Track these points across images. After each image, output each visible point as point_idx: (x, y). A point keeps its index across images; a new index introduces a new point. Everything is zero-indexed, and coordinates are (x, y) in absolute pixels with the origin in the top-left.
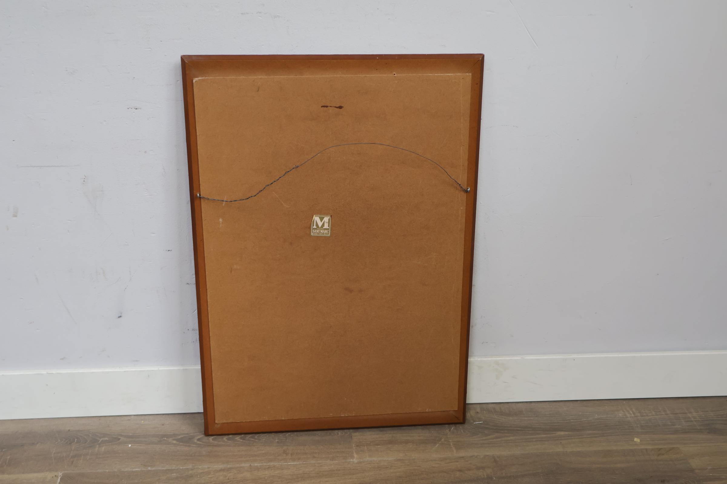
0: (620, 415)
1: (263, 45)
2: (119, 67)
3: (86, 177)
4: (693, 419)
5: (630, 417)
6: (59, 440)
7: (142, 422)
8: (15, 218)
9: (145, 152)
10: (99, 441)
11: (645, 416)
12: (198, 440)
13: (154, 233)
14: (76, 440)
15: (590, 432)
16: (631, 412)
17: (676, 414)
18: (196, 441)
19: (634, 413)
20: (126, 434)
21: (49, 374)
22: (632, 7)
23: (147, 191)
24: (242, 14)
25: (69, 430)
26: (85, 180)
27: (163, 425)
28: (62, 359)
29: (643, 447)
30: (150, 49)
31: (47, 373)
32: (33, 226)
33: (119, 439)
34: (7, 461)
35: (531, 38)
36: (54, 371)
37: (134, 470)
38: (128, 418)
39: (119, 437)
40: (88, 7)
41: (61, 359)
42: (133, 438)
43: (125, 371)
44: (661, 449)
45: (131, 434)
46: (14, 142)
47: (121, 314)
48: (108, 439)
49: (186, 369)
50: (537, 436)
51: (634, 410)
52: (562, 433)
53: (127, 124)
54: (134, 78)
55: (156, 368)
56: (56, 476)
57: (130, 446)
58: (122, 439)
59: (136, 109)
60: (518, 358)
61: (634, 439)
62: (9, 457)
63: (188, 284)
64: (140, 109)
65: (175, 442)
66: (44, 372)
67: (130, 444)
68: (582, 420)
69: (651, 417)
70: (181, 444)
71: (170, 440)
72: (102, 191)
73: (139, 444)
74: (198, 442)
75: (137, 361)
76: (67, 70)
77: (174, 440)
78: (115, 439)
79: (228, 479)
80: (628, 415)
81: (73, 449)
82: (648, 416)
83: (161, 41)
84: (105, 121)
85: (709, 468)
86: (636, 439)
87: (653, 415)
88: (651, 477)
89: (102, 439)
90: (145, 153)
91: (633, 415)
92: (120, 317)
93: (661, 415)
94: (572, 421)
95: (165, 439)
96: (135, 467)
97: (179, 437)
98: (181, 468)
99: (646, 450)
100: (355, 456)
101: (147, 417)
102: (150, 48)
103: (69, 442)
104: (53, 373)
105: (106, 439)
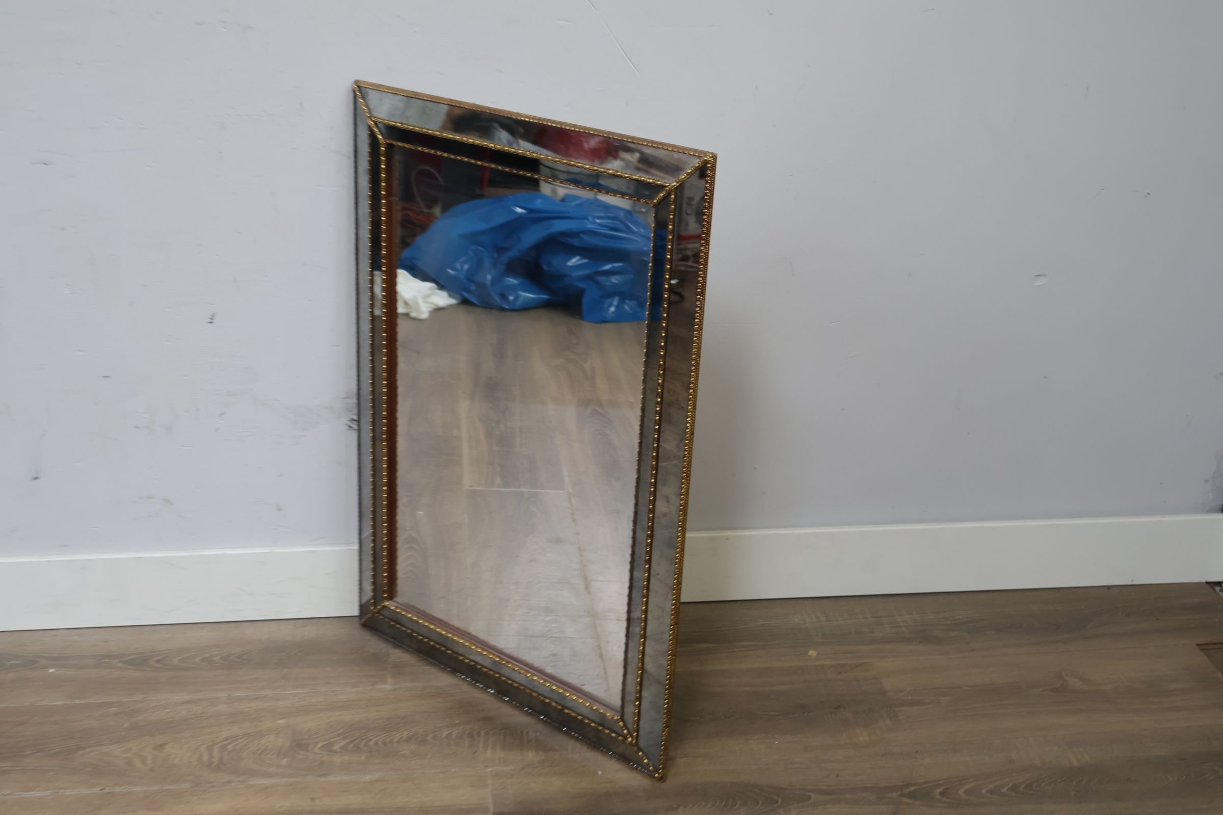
0: (796, 620)
2: (17, 102)
4: (902, 624)
5: (811, 622)
7: (74, 637)
10: (7, 665)
11: (831, 621)
12: (158, 661)
13: (82, 351)
15: (746, 643)
16: (813, 616)
17: (880, 617)
18: (153, 663)
19: (817, 617)
20: (48, 655)
22: (771, 14)
23: (68, 287)
24: (197, 25)
27: (106, 642)
29: (819, 663)
30: (62, 77)
33: (37, 662)
35: (628, 60)
37: (54, 704)
38: (55, 633)
39: (37, 660)
42: (59, 660)
43: (47, 561)
44: (845, 665)
45: (56, 655)
47: (38, 474)
48: (20, 663)
49: (140, 557)
51: (818, 612)
52: (704, 645)
53: (32, 187)
54: (40, 119)
55: (93, 557)
57: (52, 670)
58: (42, 661)
59: (46, 164)
61: (808, 651)
63: (137, 427)
64: (51, 165)
65: (121, 665)
67: (52, 668)
68: (738, 627)
69: (842, 622)
70: (130, 667)
71: (115, 662)
73: (66, 669)
74: (156, 665)
75: (66, 546)
77: (120, 662)
78: (31, 662)
79: (194, 714)
80: (808, 620)
82: (836, 621)
85: (909, 689)
86: (811, 653)
87: (844, 620)
88: (822, 702)
89: (10, 662)
90: (63, 230)
91: (814, 620)
92: (37, 478)
93: (857, 619)
94: (722, 629)
95: (108, 660)
96: (58, 701)
97: (129, 658)
98: (126, 700)
99: (823, 666)
100: (390, 680)
105: (18, 662)
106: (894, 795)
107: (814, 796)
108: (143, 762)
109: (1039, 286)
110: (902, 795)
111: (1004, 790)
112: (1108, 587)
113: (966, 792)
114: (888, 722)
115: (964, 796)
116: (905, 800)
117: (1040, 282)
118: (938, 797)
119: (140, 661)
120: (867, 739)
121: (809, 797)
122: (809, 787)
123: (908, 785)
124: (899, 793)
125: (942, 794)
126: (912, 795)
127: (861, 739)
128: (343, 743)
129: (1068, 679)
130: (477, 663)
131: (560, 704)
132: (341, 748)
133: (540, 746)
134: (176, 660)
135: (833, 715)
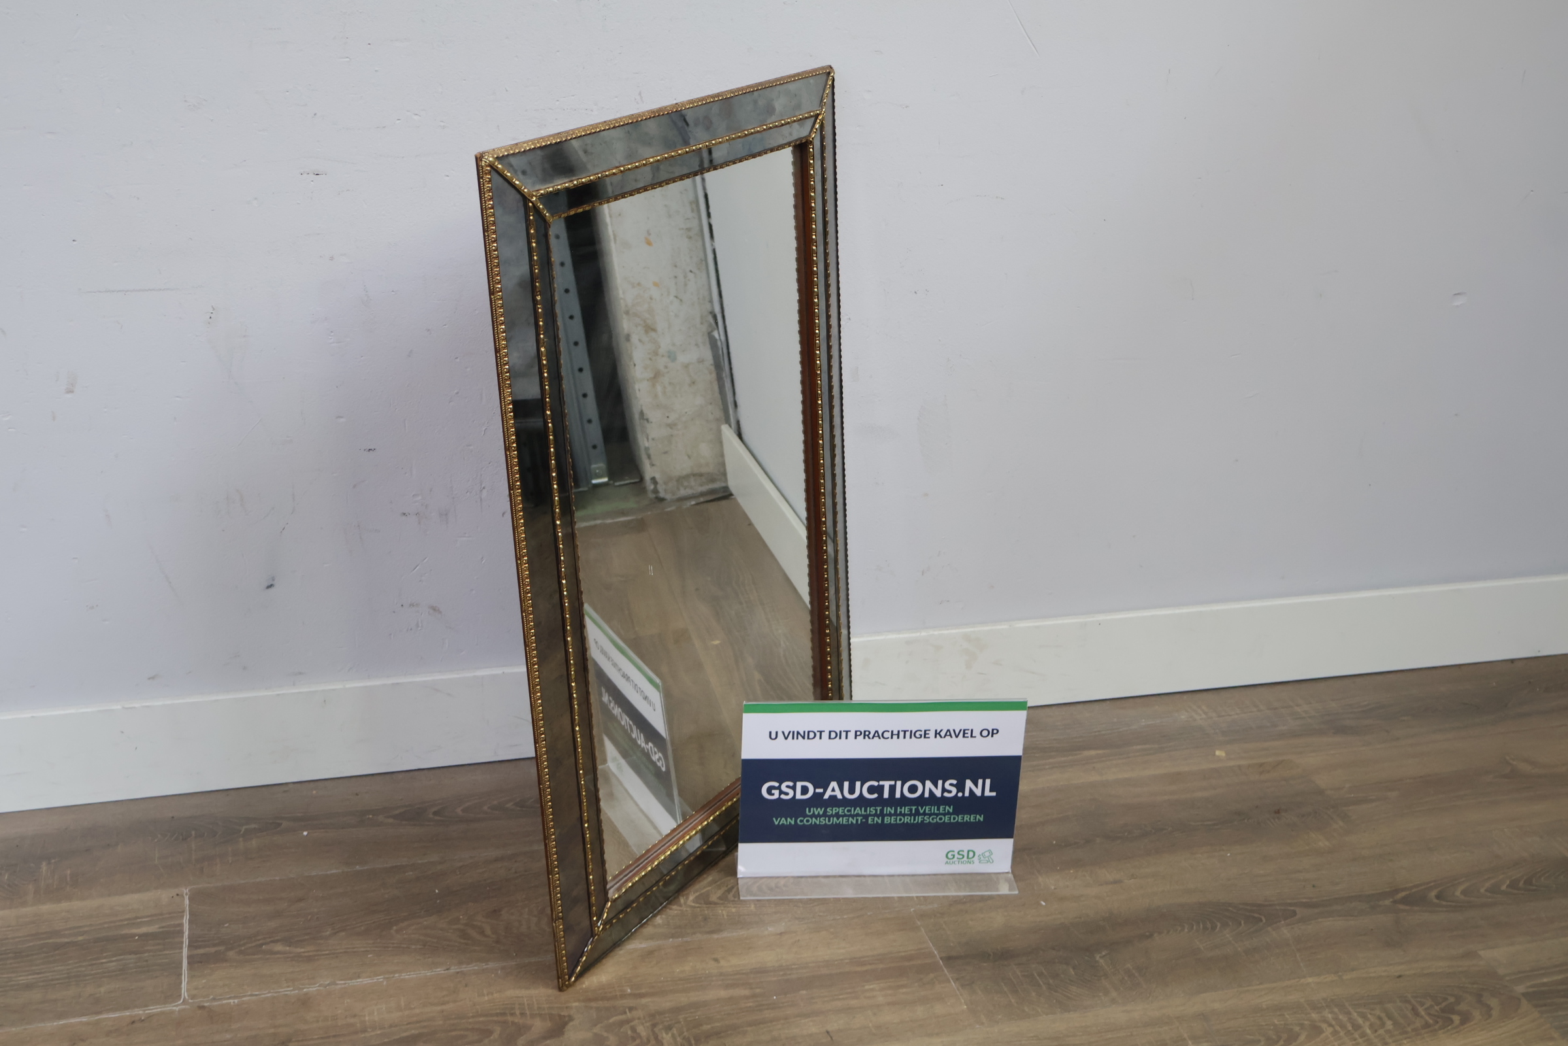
0: (1183, 717)
1: (558, 51)
2: (287, 93)
3: (214, 309)
4: (1304, 715)
5: (1201, 719)
6: (159, 836)
7: (314, 792)
8: (69, 396)
9: (332, 258)
10: (241, 831)
11: (1223, 716)
12: (435, 813)
13: (342, 417)
14: (193, 833)
15: (1139, 747)
16: (1200, 711)
17: (1276, 709)
18: (431, 816)
19: (1205, 713)
20: (290, 815)
21: (127, 708)
23: (332, 334)
25: (173, 817)
26: (212, 316)
28: (152, 678)
29: (1232, 763)
30: (348, 59)
31: (124, 708)
32: (105, 410)
33: (280, 825)
34: (68, 879)
36: (137, 704)
37: (328, 873)
38: (284, 788)
39: (278, 821)
41: (149, 679)
42: (307, 820)
43: (278, 695)
44: (1264, 763)
45: (300, 815)
46: (75, 243)
47: (273, 580)
48: (257, 826)
49: (398, 684)
50: (1051, 760)
51: (1204, 708)
52: (1093, 753)
53: (298, 203)
54: (315, 114)
55: (338, 686)
56: (178, 895)
57: (305, 833)
58: (285, 824)
59: (317, 175)
60: (1004, 626)
61: (1215, 752)
62: (69, 872)
63: (404, 514)
64: (324, 175)
65: (391, 820)
66: (117, 707)
67: (303, 830)
68: (1121, 730)
69: (1236, 717)
70: (404, 822)
71: (381, 818)
72: (244, 336)
73: (322, 830)
74: (437, 818)
75: (299, 673)
76: (186, 101)
77: (387, 817)
78: (271, 825)
79: (516, 872)
80: (1196, 717)
81: (193, 848)
82: (1230, 715)
83: (369, 44)
84: (256, 199)
86: (1218, 753)
87: (1237, 714)
88: (1257, 807)
89: (244, 827)
90: (332, 260)
91: (1204, 716)
92: (271, 586)
93: (1250, 713)
94: (1103, 732)
95: (371, 816)
96: (330, 868)
97: (397, 812)
98: (420, 862)
99: (1239, 767)
102: (347, 57)
103: (181, 837)
104: (134, 708)
105: (253, 826)
106: (1387, 902)
107: (1299, 911)
108: (482, 933)
109: (1457, 306)
110: (1395, 902)
111: (1504, 888)
112: (1512, 661)
113: (1464, 892)
114: (1341, 823)
115: (1462, 897)
116: (1402, 907)
117: (1459, 302)
118: (1436, 900)
119: (414, 814)
120: (1327, 843)
121: (1294, 912)
122: (1289, 901)
123: (1397, 891)
124: (1391, 900)
125: (1438, 897)
126: (1404, 901)
127: (1321, 844)
128: (720, 893)
129: (1515, 763)
132: (720, 898)
134: (459, 811)
135: (1276, 820)
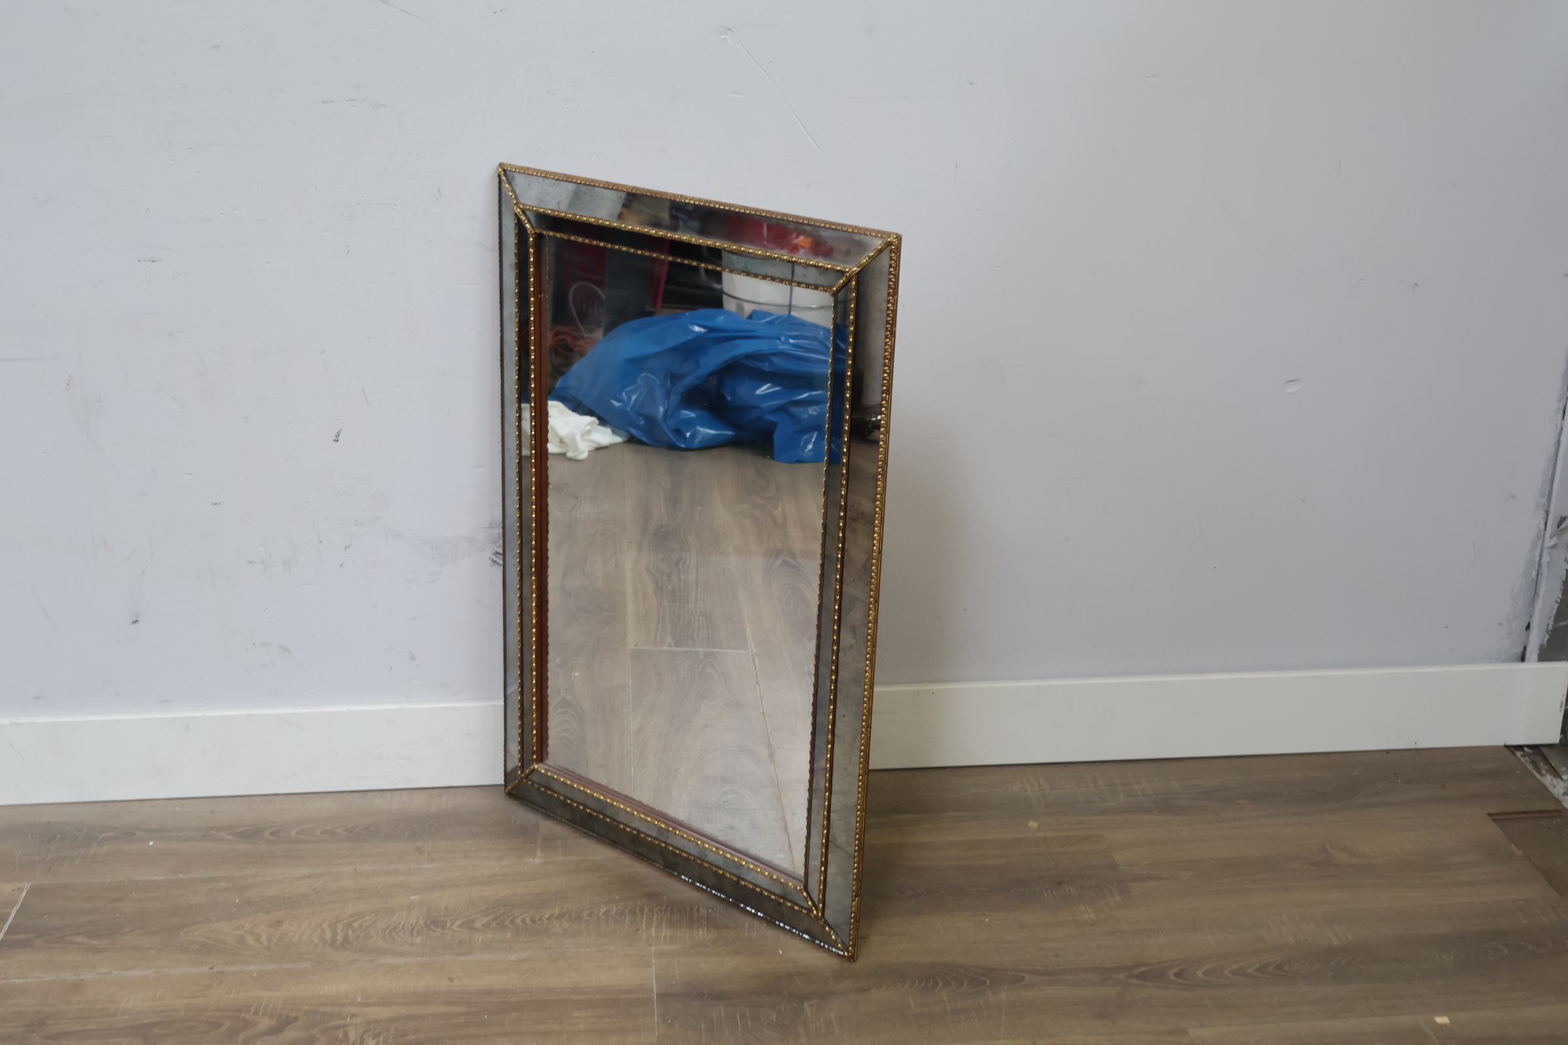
0: (1015, 788)
2: (122, 191)
3: (70, 377)
4: (1139, 793)
5: (1032, 791)
6: (30, 838)
7: (177, 808)
9: (170, 334)
10: (99, 837)
11: (1056, 789)
12: (272, 834)
13: (189, 474)
14: (59, 836)
15: (955, 814)
16: (1035, 784)
17: (1114, 785)
18: (267, 835)
19: (1040, 785)
20: (147, 827)
21: (14, 724)
22: (972, 83)
23: (175, 401)
24: (323, 102)
25: (48, 822)
26: (69, 383)
27: (212, 812)
28: (37, 698)
29: (1040, 835)
30: (173, 162)
31: (11, 723)
33: (135, 834)
35: (809, 136)
36: (22, 720)
37: (154, 878)
38: (154, 803)
39: (134, 832)
40: (68, 94)
41: (34, 699)
42: (159, 832)
43: (146, 719)
44: (1070, 837)
45: (155, 827)
47: (138, 616)
49: (252, 715)
53: (137, 286)
54: (147, 209)
55: (200, 714)
56: (19, 888)
57: (151, 843)
58: (140, 834)
59: (153, 261)
61: (1028, 822)
63: (251, 562)
64: (159, 262)
65: (230, 837)
66: (6, 722)
67: (151, 840)
68: (947, 796)
69: (1069, 790)
70: (241, 840)
71: (223, 834)
72: (98, 401)
73: (167, 842)
74: (271, 837)
75: (165, 701)
76: (35, 198)
77: (229, 834)
78: (127, 834)
79: (314, 889)
80: (1029, 788)
81: (52, 849)
82: (1063, 789)
83: (191, 148)
84: (101, 282)
85: (1145, 863)
86: (1031, 824)
87: (1071, 788)
88: (1041, 877)
89: (103, 835)
91: (1037, 788)
92: (136, 622)
93: (1087, 788)
95: (215, 832)
96: (158, 875)
97: (239, 830)
98: (236, 875)
99: (1045, 838)
100: (539, 853)
101: (184, 801)
102: (172, 160)
103: (47, 840)
104: (21, 724)
105: (112, 834)
106: (1122, 976)
107: (1028, 978)
108: (258, 940)
109: (1292, 393)
110: (1131, 976)
111: (1250, 971)
112: (1388, 751)
113: (1206, 973)
114: (1118, 898)
115: (1203, 977)
116: (1134, 981)
117: (1293, 388)
118: (1173, 978)
119: (251, 833)
120: (1093, 916)
121: (1023, 978)
122: (1023, 968)
123: (1138, 966)
124: (1128, 974)
125: (1177, 975)
126: (1142, 976)
127: (1086, 916)
128: (485, 920)
129: (1332, 851)
130: (639, 832)
131: (735, 875)
132: (483, 925)
133: (711, 923)
134: (293, 833)
135: (1054, 891)
